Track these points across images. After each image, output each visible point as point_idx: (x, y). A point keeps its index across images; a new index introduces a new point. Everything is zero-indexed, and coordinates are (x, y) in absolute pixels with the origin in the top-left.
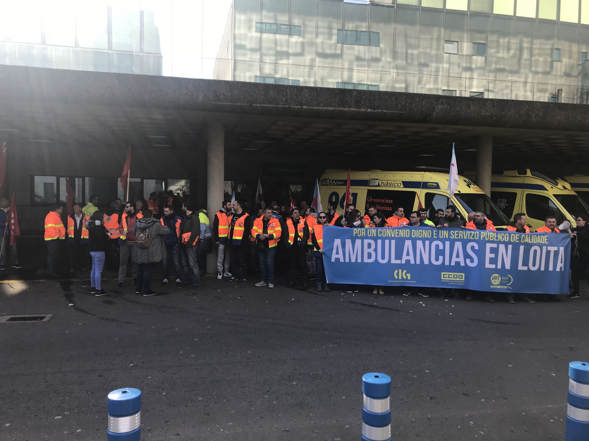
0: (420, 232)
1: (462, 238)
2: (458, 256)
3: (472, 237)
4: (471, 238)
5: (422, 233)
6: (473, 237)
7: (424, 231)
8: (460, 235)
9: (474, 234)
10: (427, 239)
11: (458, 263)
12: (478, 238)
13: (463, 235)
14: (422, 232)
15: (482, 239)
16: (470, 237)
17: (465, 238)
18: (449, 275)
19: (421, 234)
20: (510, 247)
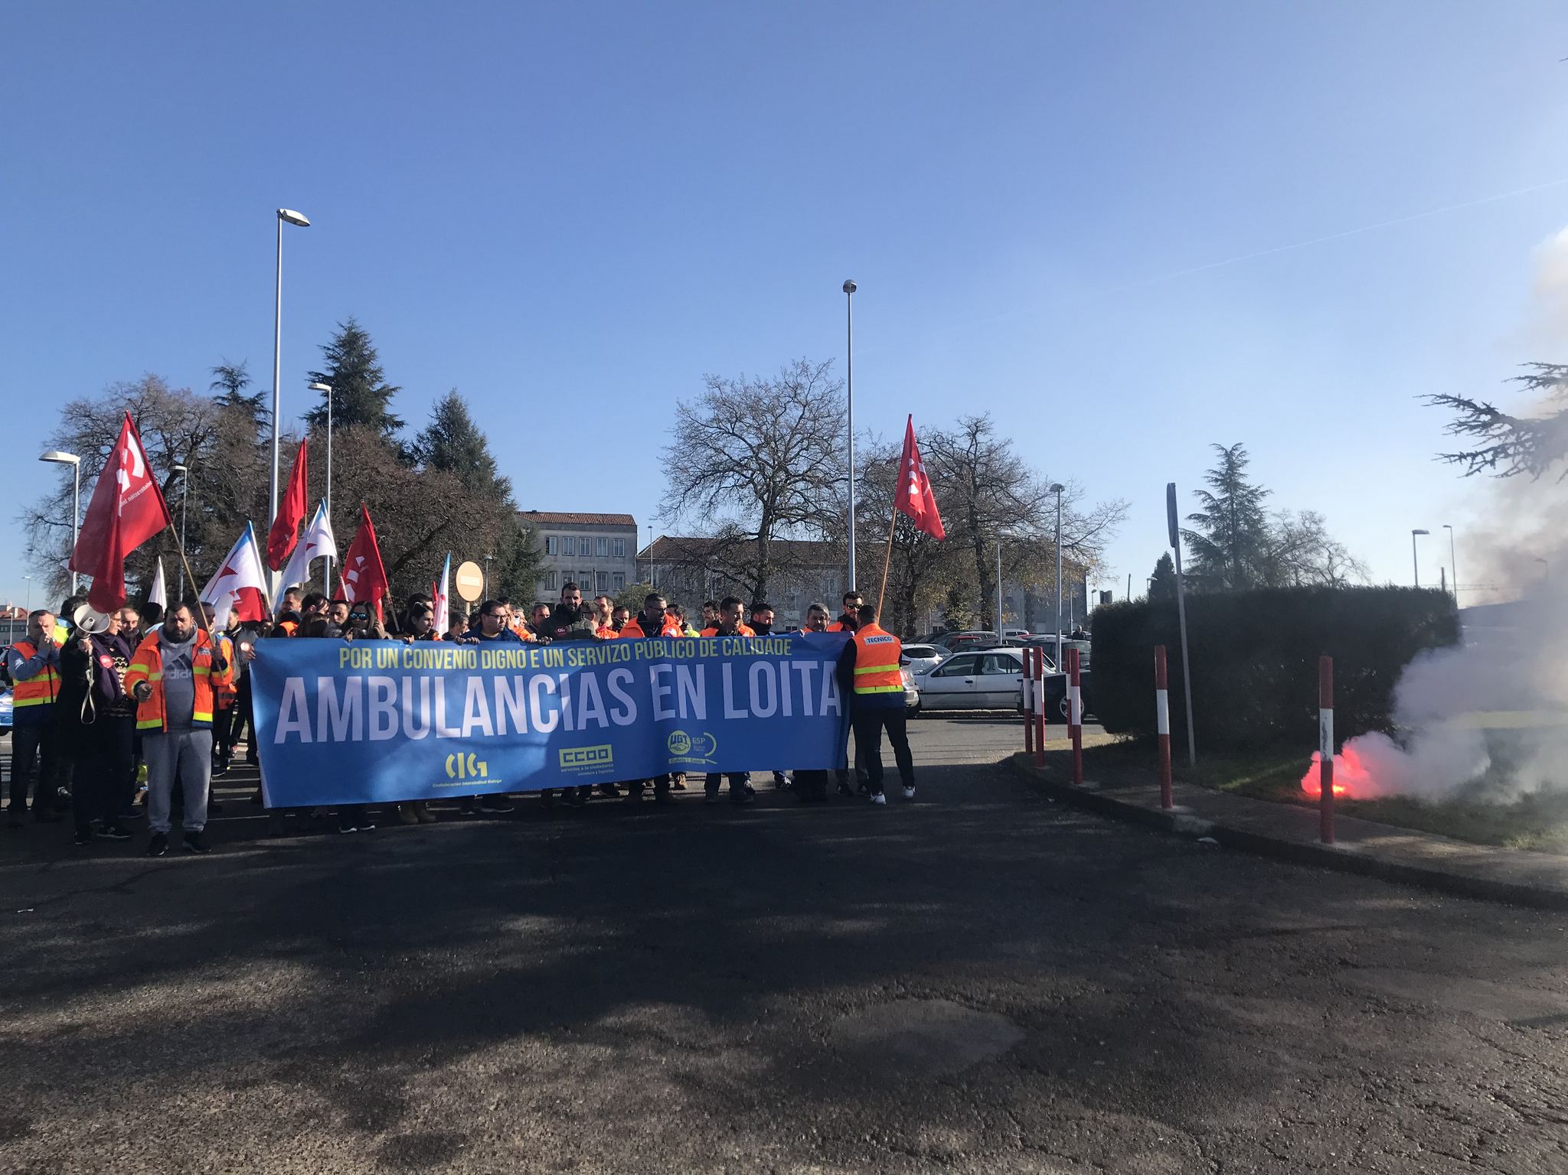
0: (501, 654)
1: (595, 663)
2: (591, 706)
3: (617, 658)
4: (614, 660)
5: (505, 657)
6: (619, 656)
7: (508, 652)
8: (589, 658)
9: (620, 650)
10: (518, 672)
11: (592, 723)
12: (629, 659)
13: (596, 656)
14: (504, 655)
15: (638, 658)
16: (612, 658)
17: (602, 662)
18: (576, 754)
19: (503, 660)
20: (700, 669)
